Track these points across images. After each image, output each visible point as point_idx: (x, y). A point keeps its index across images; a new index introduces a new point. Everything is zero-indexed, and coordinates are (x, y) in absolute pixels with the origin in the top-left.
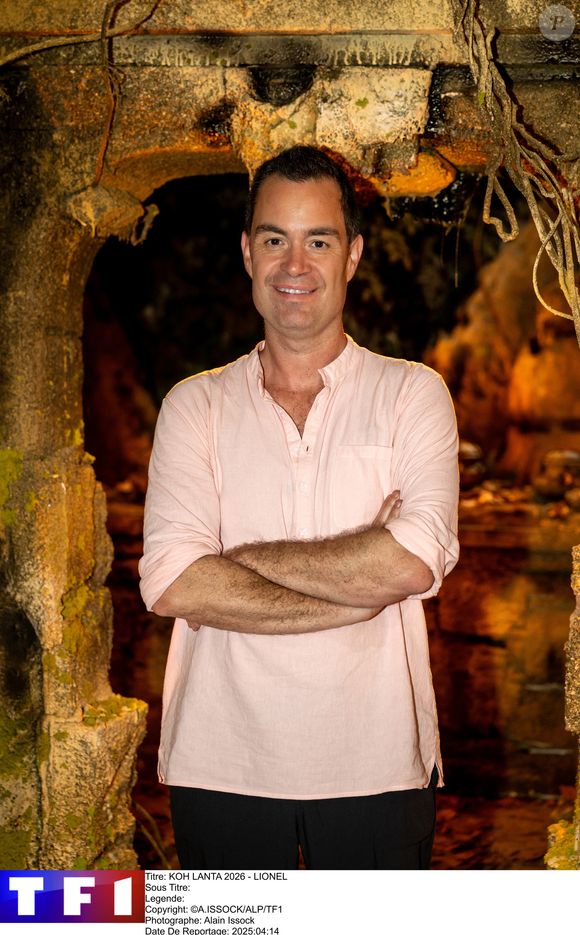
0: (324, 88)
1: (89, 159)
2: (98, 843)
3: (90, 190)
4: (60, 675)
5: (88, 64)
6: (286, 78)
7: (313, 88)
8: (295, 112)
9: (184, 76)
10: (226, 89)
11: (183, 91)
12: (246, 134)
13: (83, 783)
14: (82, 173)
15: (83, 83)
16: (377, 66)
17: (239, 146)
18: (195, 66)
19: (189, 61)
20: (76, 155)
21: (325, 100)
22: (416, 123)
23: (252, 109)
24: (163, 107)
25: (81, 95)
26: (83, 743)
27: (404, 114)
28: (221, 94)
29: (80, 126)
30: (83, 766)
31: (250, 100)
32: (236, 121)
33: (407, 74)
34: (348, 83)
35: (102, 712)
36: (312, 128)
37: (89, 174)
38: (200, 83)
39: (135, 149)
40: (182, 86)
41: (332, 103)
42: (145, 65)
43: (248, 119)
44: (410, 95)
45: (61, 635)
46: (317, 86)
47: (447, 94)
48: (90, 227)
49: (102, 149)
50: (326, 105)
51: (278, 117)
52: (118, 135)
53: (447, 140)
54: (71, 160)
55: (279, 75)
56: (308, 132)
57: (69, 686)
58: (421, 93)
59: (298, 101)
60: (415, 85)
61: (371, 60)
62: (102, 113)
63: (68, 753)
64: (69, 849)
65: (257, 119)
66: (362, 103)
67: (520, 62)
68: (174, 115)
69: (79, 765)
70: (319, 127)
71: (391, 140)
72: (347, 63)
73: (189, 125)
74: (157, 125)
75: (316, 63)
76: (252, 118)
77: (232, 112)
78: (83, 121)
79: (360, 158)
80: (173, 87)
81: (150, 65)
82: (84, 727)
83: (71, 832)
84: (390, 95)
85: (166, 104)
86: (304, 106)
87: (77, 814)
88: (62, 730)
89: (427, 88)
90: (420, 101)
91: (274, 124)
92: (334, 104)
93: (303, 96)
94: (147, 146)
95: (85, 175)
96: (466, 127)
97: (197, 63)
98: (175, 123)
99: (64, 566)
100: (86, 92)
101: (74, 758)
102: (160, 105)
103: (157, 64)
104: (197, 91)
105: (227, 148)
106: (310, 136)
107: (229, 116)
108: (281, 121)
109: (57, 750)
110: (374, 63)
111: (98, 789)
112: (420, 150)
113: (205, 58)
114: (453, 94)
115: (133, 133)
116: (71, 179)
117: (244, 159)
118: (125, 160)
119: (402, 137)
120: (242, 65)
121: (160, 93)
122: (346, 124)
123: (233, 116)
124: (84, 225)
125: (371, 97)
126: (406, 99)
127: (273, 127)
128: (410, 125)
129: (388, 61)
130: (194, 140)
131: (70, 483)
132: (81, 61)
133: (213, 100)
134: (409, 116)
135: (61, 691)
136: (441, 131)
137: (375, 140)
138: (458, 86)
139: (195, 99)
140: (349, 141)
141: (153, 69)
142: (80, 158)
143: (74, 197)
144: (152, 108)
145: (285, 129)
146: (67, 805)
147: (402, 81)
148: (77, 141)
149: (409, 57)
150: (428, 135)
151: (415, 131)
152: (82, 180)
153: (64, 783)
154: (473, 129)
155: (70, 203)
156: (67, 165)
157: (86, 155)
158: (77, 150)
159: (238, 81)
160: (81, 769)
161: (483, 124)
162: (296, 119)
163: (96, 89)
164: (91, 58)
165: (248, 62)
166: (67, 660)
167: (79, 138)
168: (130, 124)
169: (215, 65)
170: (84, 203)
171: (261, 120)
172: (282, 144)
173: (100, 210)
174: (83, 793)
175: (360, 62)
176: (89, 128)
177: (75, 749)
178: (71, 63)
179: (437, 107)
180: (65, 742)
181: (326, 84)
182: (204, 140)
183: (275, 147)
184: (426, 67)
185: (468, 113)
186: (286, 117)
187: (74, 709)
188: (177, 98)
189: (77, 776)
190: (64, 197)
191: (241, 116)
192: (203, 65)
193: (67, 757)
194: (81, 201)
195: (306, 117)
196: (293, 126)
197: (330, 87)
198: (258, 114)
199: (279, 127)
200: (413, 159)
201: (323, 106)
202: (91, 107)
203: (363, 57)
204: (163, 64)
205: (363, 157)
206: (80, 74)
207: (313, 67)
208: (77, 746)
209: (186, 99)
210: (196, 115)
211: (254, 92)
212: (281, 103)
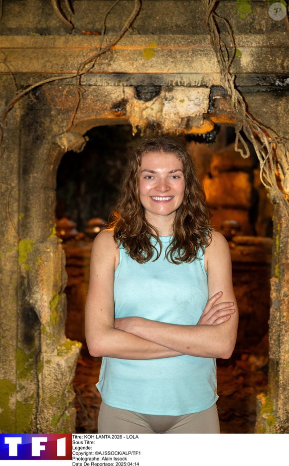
0: (165, 95)
1: (65, 121)
2: (63, 408)
3: (65, 133)
4: (48, 334)
5: (67, 85)
6: (148, 90)
7: (161, 95)
8: (153, 104)
9: (107, 90)
10: (124, 95)
11: (106, 96)
12: (132, 112)
13: (57, 382)
14: (62, 127)
15: (65, 92)
16: (186, 86)
17: (129, 117)
18: (111, 86)
19: (109, 84)
20: (60, 120)
21: (166, 100)
22: (204, 109)
23: (135, 103)
24: (98, 102)
25: (64, 97)
26: (58, 365)
27: (199, 105)
28: (122, 97)
29: (63, 108)
30: (58, 375)
31: (134, 99)
32: (128, 107)
33: (200, 90)
34: (176, 93)
35: (65, 350)
36: (160, 110)
37: (65, 127)
38: (113, 92)
39: (85, 117)
40: (106, 93)
41: (169, 100)
42: (90, 85)
43: (133, 106)
44: (201, 99)
45: (49, 318)
46: (163, 94)
47: (216, 97)
48: (65, 148)
49: (72, 118)
50: (167, 102)
51: (146, 106)
52: (79, 112)
53: (215, 114)
54: (58, 122)
55: (145, 89)
56: (159, 112)
57: (52, 340)
58: (206, 97)
59: (154, 99)
60: (203, 94)
61: (184, 84)
62: (72, 104)
63: (51, 369)
64: (50, 412)
65: (137, 107)
66: (182, 101)
67: (245, 85)
68: (102, 104)
69: (56, 374)
70: (164, 110)
71: (194, 115)
72: (174, 85)
73: (109, 108)
74: (95, 109)
75: (161, 85)
76: (135, 106)
77: (127, 104)
78: (64, 106)
79: (180, 122)
80: (103, 94)
81: (92, 85)
82: (58, 357)
83: (51, 404)
84: (193, 98)
85: (99, 100)
86: (157, 102)
87: (55, 396)
88: (49, 359)
89: (208, 95)
90: (206, 100)
91: (144, 108)
92: (170, 101)
93: (156, 98)
94: (90, 116)
95: (64, 128)
96: (223, 110)
97: (112, 84)
98: (103, 108)
99: (51, 288)
100: (66, 96)
101: (54, 371)
102: (96, 101)
103: (95, 85)
104: (112, 95)
105: (124, 117)
106: (159, 114)
107: (125, 105)
108: (147, 108)
109: (46, 368)
110: (185, 85)
111: (64, 384)
112: (204, 118)
113: (115, 83)
114: (218, 97)
115: (85, 112)
116: (58, 129)
117: (131, 122)
118: (81, 122)
119: (198, 114)
120: (131, 86)
121: (97, 96)
122: (175, 109)
123: (127, 105)
124: (63, 147)
125: (186, 99)
126: (200, 99)
127: (144, 110)
128: (202, 109)
129: (191, 84)
130: (109, 114)
131: (54, 253)
132: (64, 83)
133: (119, 99)
134: (201, 106)
135: (48, 341)
136: (212, 111)
137: (187, 116)
138: (219, 93)
139: (111, 98)
140: (176, 116)
141: (94, 87)
142: (62, 121)
143: (59, 136)
144: (93, 102)
145: (149, 110)
146: (50, 392)
147: (198, 92)
148: (61, 114)
149: (200, 83)
150: (208, 112)
151: (203, 112)
152: (63, 130)
153: (49, 382)
154: (226, 111)
155: (58, 139)
156: (57, 123)
157: (65, 120)
158: (61, 118)
159: (129, 92)
160: (56, 376)
161: (230, 109)
162: (154, 107)
163: (70, 95)
164: (68, 82)
165: (133, 84)
166: (51, 328)
167: (62, 113)
168: (84, 108)
169: (119, 85)
170: (63, 139)
171: (138, 107)
172: (148, 116)
173: (69, 141)
174: (57, 387)
175: (179, 84)
176: (66, 109)
177: (54, 367)
178: (60, 84)
179: (212, 102)
180: (50, 364)
181: (167, 93)
182: (114, 114)
183: (145, 117)
184: (207, 87)
185: (224, 104)
186: (149, 106)
187: (54, 349)
188: (104, 98)
189: (55, 379)
190: (54, 136)
191: (130, 105)
192: (115, 85)
193: (51, 371)
194: (62, 138)
195: (158, 106)
196: (152, 109)
197: (168, 95)
198: (138, 104)
199: (146, 110)
200: (202, 122)
201: (166, 102)
202: (68, 101)
203: (181, 83)
204: (98, 85)
205: (182, 122)
206: (64, 89)
207: (160, 86)
208: (55, 366)
209: (108, 98)
210: (112, 105)
211: (136, 96)
212: (147, 100)
